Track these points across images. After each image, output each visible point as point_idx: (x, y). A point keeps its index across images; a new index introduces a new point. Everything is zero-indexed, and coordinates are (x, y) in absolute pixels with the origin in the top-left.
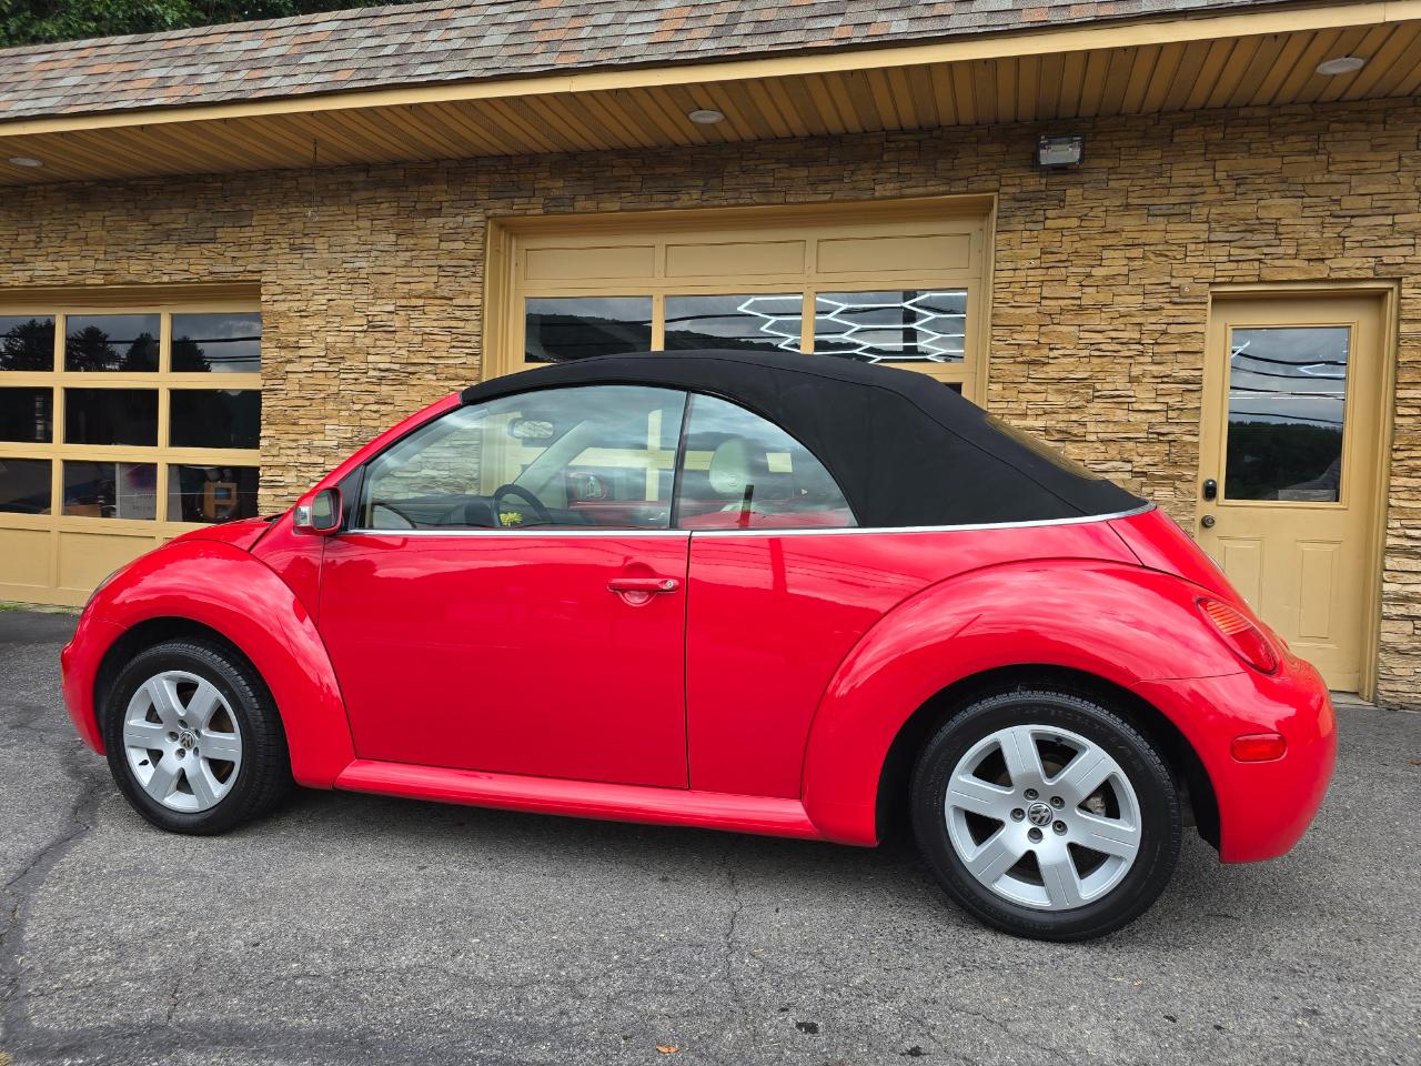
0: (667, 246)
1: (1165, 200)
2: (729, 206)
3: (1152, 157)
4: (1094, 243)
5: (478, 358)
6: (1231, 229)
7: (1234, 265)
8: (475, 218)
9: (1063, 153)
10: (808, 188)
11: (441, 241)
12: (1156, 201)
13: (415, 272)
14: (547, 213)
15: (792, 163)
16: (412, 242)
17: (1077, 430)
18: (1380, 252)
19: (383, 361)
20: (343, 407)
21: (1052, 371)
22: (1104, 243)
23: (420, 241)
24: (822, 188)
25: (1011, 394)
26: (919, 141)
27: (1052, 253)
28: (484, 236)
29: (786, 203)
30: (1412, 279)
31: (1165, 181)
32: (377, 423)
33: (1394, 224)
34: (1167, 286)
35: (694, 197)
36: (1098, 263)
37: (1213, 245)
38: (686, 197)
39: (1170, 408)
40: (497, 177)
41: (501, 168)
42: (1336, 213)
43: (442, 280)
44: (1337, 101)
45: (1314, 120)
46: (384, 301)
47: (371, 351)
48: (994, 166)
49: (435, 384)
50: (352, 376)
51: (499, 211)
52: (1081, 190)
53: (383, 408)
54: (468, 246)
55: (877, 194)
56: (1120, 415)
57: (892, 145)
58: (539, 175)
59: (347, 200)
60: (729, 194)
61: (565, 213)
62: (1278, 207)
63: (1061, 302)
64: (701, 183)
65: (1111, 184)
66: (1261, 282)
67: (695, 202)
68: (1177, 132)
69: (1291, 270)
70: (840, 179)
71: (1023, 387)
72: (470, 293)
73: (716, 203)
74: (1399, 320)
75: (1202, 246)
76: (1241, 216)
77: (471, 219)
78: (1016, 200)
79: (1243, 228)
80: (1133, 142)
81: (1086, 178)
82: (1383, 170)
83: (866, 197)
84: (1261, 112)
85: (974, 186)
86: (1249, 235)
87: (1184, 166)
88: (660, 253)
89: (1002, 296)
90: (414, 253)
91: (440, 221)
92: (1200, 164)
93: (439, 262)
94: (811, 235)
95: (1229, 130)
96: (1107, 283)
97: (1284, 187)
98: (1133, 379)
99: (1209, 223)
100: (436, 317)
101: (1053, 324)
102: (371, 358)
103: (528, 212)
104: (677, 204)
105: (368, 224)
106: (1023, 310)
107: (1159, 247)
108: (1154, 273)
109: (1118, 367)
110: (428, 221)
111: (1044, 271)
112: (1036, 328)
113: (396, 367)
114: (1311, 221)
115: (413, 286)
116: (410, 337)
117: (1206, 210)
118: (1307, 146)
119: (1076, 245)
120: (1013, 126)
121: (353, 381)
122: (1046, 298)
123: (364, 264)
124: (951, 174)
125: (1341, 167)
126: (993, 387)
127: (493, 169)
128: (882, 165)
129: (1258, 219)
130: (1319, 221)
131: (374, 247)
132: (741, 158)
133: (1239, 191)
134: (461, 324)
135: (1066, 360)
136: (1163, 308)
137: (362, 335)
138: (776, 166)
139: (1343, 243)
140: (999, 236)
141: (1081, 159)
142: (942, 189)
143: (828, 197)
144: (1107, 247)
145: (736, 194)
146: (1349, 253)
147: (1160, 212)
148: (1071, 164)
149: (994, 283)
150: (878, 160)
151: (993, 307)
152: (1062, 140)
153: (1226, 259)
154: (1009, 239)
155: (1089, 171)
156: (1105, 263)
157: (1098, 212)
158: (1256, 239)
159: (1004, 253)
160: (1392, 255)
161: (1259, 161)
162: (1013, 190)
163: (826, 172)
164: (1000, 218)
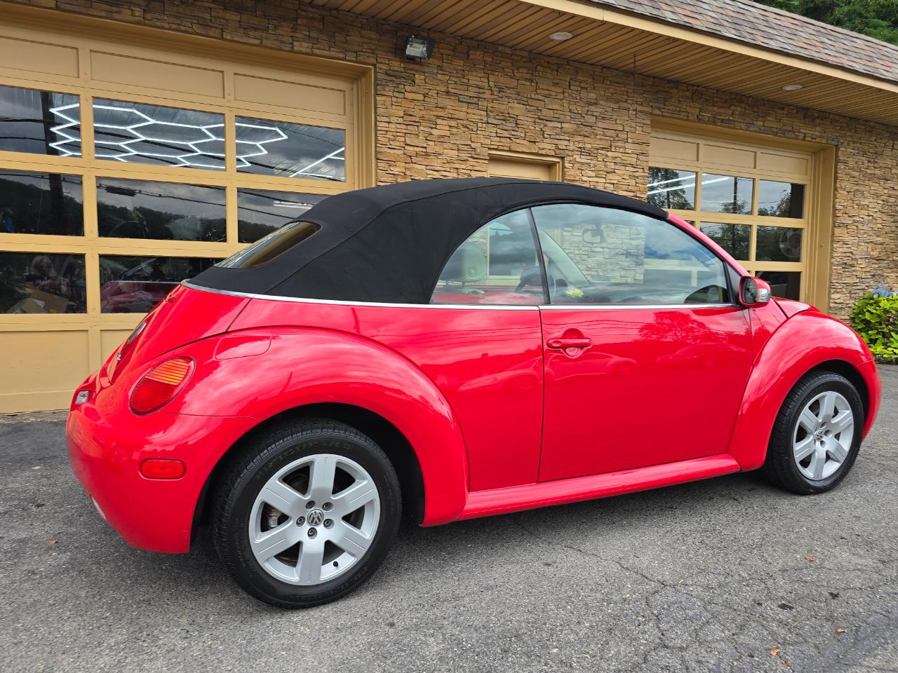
0: (92, 51)
1: (466, 93)
2: (170, 29)
3: (459, 63)
4: (432, 113)
6: (497, 117)
7: (498, 139)
9: (416, 49)
10: (242, 31)
12: (461, 93)
15: (226, 9)
18: (556, 142)
22: (435, 113)
24: (250, 33)
26: (323, 16)
27: (411, 115)
29: (222, 38)
30: (569, 158)
31: (466, 81)
33: (562, 128)
34: (468, 147)
35: (137, 14)
36: (434, 126)
37: (490, 125)
38: (129, 12)
42: (541, 117)
44: (539, 53)
45: (530, 61)
48: (373, 47)
52: (423, 77)
55: (296, 49)
57: (303, 13)
60: (172, 20)
62: (517, 109)
63: (416, 149)
65: (440, 77)
66: (511, 151)
67: (135, 19)
68: (471, 52)
69: (523, 145)
70: (267, 30)
73: (158, 24)
74: (563, 179)
75: (484, 125)
76: (502, 111)
78: (386, 74)
79: (502, 118)
80: (449, 52)
81: (426, 69)
82: (557, 97)
83: (286, 49)
84: (508, 51)
85: (360, 58)
86: (503, 122)
87: (474, 74)
88: (83, 55)
89: (383, 140)
92: (483, 75)
94: (230, 69)
95: (495, 58)
96: (442, 140)
97: (518, 97)
99: (486, 111)
101: (412, 163)
104: (117, 16)
106: (395, 151)
107: (465, 122)
108: (462, 137)
111: (404, 127)
112: (403, 164)
114: (530, 120)
117: (485, 104)
118: (528, 76)
119: (422, 113)
120: (382, 22)
122: (408, 145)
124: (346, 46)
125: (542, 92)
128: (298, 27)
129: (508, 113)
130: (533, 120)
133: (500, 95)
136: (468, 160)
138: (212, 5)
139: (543, 135)
140: (378, 98)
141: (429, 57)
142: (341, 55)
143: (258, 42)
144: (438, 117)
145: (179, 22)
146: (545, 140)
147: (464, 100)
148: (421, 58)
149: (376, 130)
150: (295, 23)
151: (376, 147)
152: (421, 41)
153: (495, 135)
154: (384, 101)
155: (427, 65)
156: (438, 127)
157: (433, 93)
158: (510, 125)
159: (382, 110)
160: (562, 144)
161: (508, 80)
162: (384, 67)
163: (254, 21)
164: (378, 85)
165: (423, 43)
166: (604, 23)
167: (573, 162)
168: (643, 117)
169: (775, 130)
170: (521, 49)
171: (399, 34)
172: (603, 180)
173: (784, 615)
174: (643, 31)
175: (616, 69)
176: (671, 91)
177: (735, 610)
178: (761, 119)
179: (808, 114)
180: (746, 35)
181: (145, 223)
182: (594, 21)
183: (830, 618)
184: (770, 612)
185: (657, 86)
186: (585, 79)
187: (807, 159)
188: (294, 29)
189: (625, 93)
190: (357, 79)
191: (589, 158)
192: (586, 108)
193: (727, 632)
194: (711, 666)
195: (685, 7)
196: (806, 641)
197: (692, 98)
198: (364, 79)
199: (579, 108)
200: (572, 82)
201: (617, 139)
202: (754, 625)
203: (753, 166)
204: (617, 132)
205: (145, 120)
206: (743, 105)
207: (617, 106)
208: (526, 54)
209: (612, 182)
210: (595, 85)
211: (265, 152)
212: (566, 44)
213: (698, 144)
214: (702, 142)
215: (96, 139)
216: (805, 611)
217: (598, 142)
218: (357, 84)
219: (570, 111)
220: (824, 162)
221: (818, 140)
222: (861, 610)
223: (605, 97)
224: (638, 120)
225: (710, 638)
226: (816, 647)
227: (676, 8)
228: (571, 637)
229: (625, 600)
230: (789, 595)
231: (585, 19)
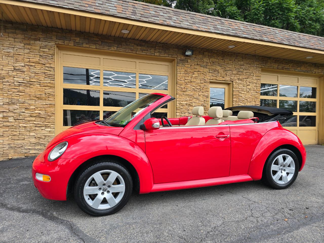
0: (103, 58)
2: (123, 52)
3: (201, 56)
5: (54, 81)
6: (212, 71)
7: (212, 77)
8: (53, 43)
9: (188, 53)
10: (141, 51)
11: (40, 48)
12: (202, 64)
13: (31, 55)
14: (74, 46)
15: (137, 46)
16: (30, 47)
17: (191, 104)
18: (230, 77)
19: (21, 80)
20: (5, 93)
21: (187, 93)
23: (33, 47)
24: (143, 51)
25: (181, 97)
26: (163, 46)
27: (186, 71)
28: (55, 49)
29: (136, 53)
30: (234, 82)
31: (203, 61)
32: (18, 98)
33: (232, 73)
34: (204, 79)
36: (193, 74)
37: (210, 73)
39: (205, 101)
40: (59, 34)
41: (60, 32)
42: (226, 70)
43: (41, 59)
44: (225, 52)
45: (222, 54)
46: (20, 63)
47: (15, 76)
48: (176, 53)
49: (39, 87)
50: (8, 84)
51: (60, 43)
52: (190, 60)
53: (20, 94)
54: (50, 51)
55: (155, 55)
56: (197, 102)
57: (158, 45)
58: (72, 36)
59: (4, 31)
60: (124, 49)
61: (80, 47)
62: (218, 68)
63: (188, 80)
64: (116, 46)
65: (195, 60)
66: (216, 80)
67: (115, 50)
68: (204, 53)
69: (221, 79)
70: (148, 50)
71: (182, 96)
72: (50, 64)
73: (120, 51)
74: (233, 88)
75: (208, 73)
76: (214, 69)
77: (50, 44)
78: (180, 60)
80: (198, 53)
82: (231, 64)
84: (216, 51)
86: (214, 72)
87: (206, 59)
88: (102, 60)
89: (179, 78)
90: (30, 50)
91: (40, 42)
92: (208, 59)
93: (40, 54)
94: (138, 61)
95: (212, 54)
96: (196, 78)
97: (219, 65)
98: (199, 95)
99: (209, 69)
100: (39, 69)
101: (187, 84)
102: (15, 79)
103: (69, 45)
104: (110, 49)
105: (13, 39)
106: (182, 81)
107: (203, 72)
108: (202, 77)
109: (197, 93)
110: (35, 42)
111: (185, 74)
112: (184, 85)
113: (26, 82)
115: (30, 59)
116: (30, 74)
117: (209, 67)
118: (222, 58)
119: (190, 70)
120: (179, 46)
121: (9, 85)
122: (186, 79)
123: (12, 51)
124: (169, 53)
125: (226, 63)
126: (177, 95)
127: (57, 31)
129: (216, 69)
130: (223, 71)
131: (16, 46)
132: (126, 42)
133: (213, 64)
134: (48, 72)
135: (189, 91)
136: (203, 83)
137: (12, 72)
138: (134, 45)
139: (226, 75)
140: (177, 67)
141: (192, 55)
142: (167, 56)
143: (145, 54)
144: (194, 71)
145: (125, 50)
146: (227, 77)
147: (202, 66)
148: (190, 55)
149: (177, 76)
150: (155, 48)
151: (177, 80)
152: (189, 51)
153: (211, 76)
154: (179, 68)
155: (192, 57)
156: (195, 74)
157: (193, 65)
158: (216, 73)
159: (178, 70)
160: (232, 78)
161: (216, 60)
162: (179, 58)
163: (145, 48)
164: (177, 63)
165: (191, 51)
166: (244, 42)
167: (236, 83)
168: (259, 68)
169: (305, 71)
170: (220, 51)
171: (184, 49)
172: (246, 88)
173: (289, 212)
174: (257, 44)
175: (250, 55)
176: (268, 60)
177: (275, 210)
178: (299, 67)
179: (316, 65)
180: (292, 43)
181: (112, 102)
182: (241, 42)
183: (304, 214)
184: (286, 211)
185: (263, 59)
186: (240, 58)
187: (317, 80)
188: (155, 50)
189: (253, 62)
190: (172, 62)
191: (241, 81)
192: (240, 67)
193: (271, 215)
194: (265, 222)
195: (271, 35)
196: (295, 218)
197: (275, 62)
198: (174, 62)
199: (238, 67)
200: (236, 59)
201: (250, 75)
202: (280, 213)
203: (297, 82)
204: (250, 73)
205: (115, 75)
206: (293, 64)
207: (250, 65)
208: (221, 52)
209: (249, 88)
210: (243, 60)
211: (146, 82)
212: (233, 49)
213: (278, 76)
214: (279, 75)
215: (104, 80)
216: (297, 211)
217: (244, 77)
218: (172, 63)
219: (235, 68)
220: (323, 80)
221: (320, 73)
222: (315, 212)
223: (246, 63)
224: (257, 70)
225: (266, 215)
226: (298, 220)
227: (268, 36)
228: (226, 212)
229: (243, 205)
230: (293, 207)
231: (238, 42)
